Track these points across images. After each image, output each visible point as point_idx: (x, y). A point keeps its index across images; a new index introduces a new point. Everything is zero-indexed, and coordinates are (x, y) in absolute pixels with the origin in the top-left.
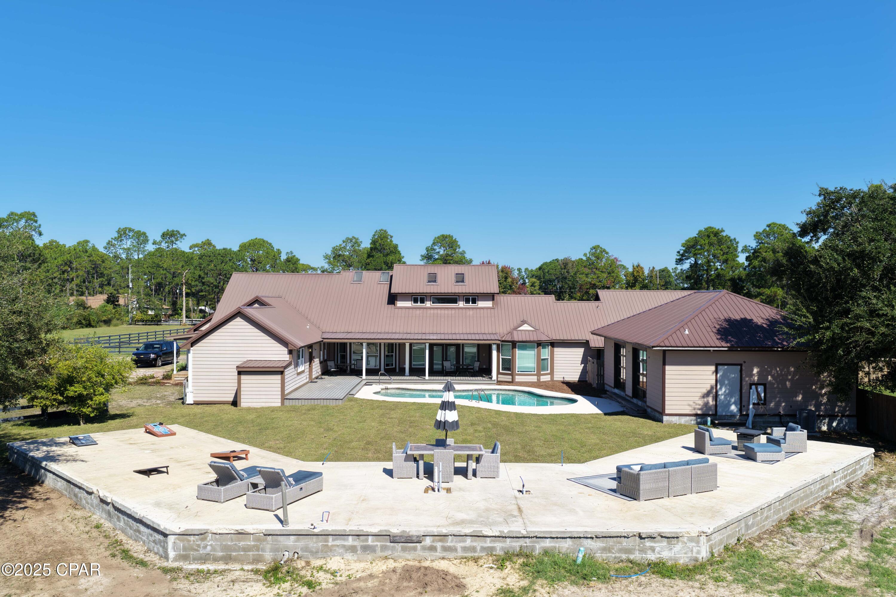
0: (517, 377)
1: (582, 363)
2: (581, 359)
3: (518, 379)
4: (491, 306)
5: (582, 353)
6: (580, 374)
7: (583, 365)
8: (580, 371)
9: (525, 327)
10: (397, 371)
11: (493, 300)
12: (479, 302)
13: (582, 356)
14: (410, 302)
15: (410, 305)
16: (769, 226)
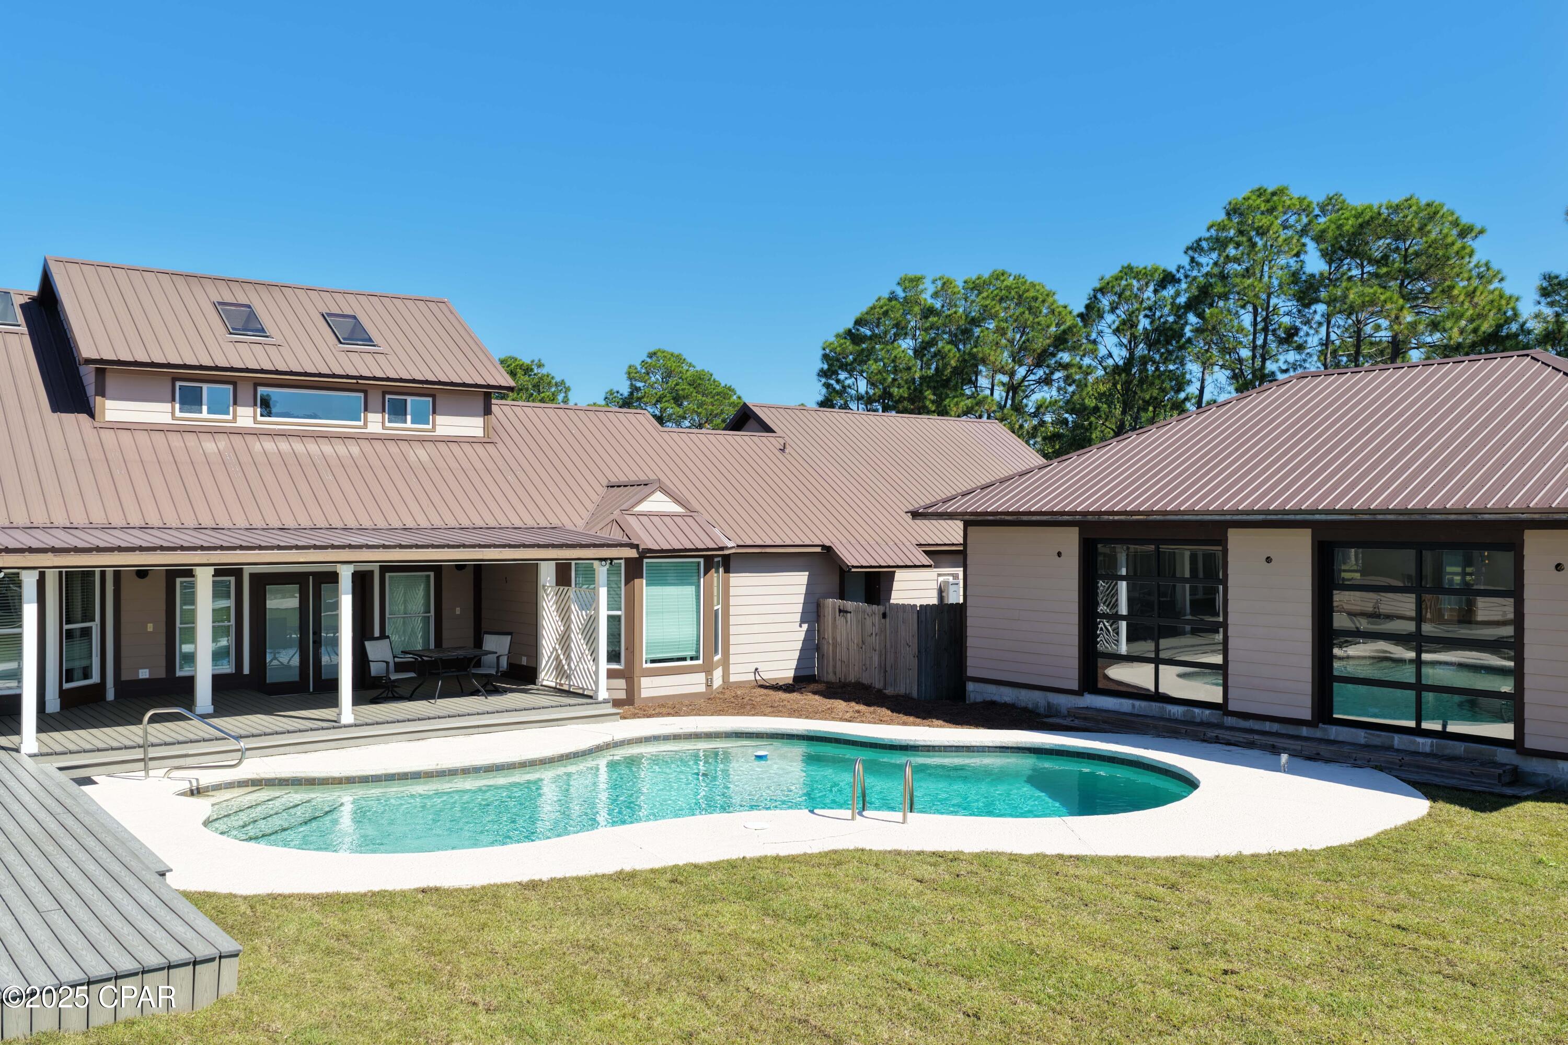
0: (645, 682)
1: (802, 621)
2: (800, 608)
3: (650, 687)
4: (479, 433)
5: (803, 589)
6: (796, 655)
7: (805, 626)
8: (799, 645)
9: (658, 503)
10: (110, 695)
11: (487, 411)
12: (440, 419)
13: (801, 599)
14: (167, 406)
15: (166, 419)
16: (651, 355)
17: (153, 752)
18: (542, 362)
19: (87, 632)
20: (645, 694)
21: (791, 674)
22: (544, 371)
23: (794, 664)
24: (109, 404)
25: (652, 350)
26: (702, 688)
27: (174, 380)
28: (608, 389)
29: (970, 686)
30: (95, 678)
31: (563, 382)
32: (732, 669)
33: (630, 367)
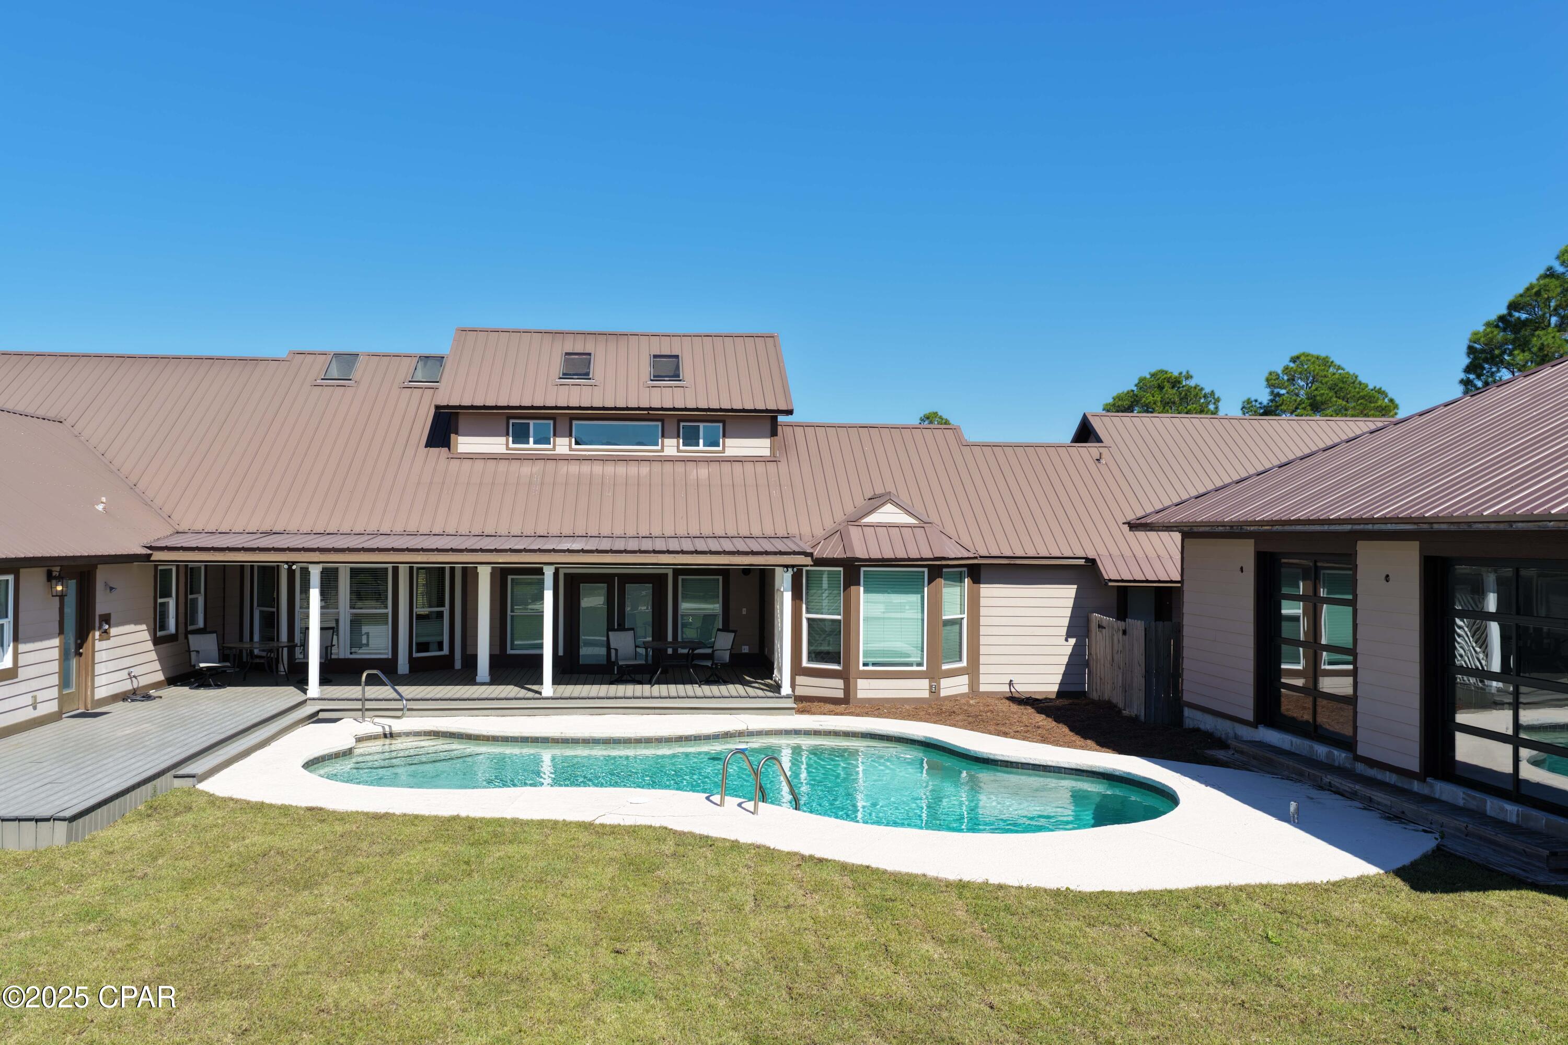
0: (861, 683)
1: (1069, 635)
2: (1066, 622)
3: (866, 689)
4: (766, 452)
5: (1070, 603)
6: (1062, 669)
7: (1072, 641)
8: (1065, 660)
9: (888, 514)
10: (458, 665)
11: (774, 433)
12: (729, 442)
13: (1068, 612)
14: (503, 440)
15: (502, 449)
17: (369, 705)
18: (1191, 373)
19: (440, 615)
20: (861, 695)
21: (1055, 688)
22: (1192, 383)
23: (1058, 679)
24: (461, 439)
25: (1295, 354)
26: (926, 694)
27: (509, 417)
28: (1245, 398)
29: (1187, 712)
30: (446, 651)
31: (1213, 393)
32: (982, 679)
33: (1270, 374)
